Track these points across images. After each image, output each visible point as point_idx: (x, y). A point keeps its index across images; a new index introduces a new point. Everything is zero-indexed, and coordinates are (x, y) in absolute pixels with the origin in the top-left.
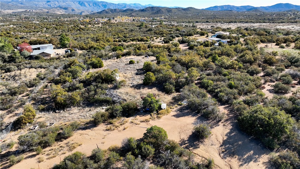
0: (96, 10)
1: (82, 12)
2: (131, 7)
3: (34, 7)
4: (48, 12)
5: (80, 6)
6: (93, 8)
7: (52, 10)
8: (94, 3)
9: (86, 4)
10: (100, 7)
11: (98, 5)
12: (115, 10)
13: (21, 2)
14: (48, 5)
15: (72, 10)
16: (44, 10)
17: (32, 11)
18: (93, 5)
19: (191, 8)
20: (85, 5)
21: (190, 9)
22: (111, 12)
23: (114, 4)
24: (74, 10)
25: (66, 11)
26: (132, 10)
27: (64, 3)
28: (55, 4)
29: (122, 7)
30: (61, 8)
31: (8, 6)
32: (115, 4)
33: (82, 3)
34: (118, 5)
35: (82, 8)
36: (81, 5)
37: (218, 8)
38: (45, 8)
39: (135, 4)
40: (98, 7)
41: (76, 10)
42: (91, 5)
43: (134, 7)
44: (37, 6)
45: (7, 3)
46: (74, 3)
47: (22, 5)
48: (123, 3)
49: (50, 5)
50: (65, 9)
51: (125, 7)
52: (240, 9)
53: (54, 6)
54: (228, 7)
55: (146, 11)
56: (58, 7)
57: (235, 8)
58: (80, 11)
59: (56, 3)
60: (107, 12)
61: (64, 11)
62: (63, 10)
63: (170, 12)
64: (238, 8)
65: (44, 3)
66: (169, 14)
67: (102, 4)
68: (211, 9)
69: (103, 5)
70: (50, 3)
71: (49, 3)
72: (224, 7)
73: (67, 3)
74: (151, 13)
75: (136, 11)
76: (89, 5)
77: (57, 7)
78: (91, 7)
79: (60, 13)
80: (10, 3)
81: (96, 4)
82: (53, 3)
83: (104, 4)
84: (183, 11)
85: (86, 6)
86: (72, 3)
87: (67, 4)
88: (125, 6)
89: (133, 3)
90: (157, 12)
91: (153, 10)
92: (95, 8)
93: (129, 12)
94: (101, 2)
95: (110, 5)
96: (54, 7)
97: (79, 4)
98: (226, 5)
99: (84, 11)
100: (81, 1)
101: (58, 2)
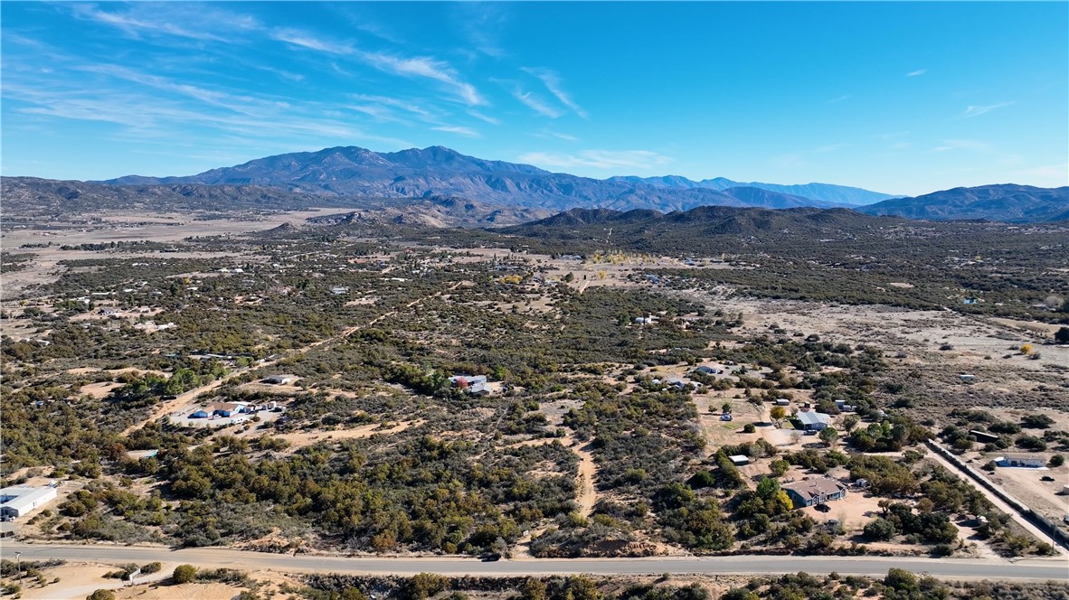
1: (495, 213)
2: (653, 189)
3: (361, 197)
4: (400, 220)
5: (489, 189)
6: (530, 195)
7: (410, 209)
8: (533, 181)
9: (508, 182)
10: (551, 191)
11: (546, 186)
12: (596, 213)
13: (325, 183)
14: (398, 190)
15: (466, 206)
16: (389, 209)
18: (531, 187)
20: (504, 188)
21: (834, 215)
22: (583, 219)
23: (595, 181)
24: (472, 206)
25: (448, 209)
26: (648, 213)
27: (444, 183)
28: (417, 187)
30: (434, 198)
31: (294, 198)
32: (601, 182)
33: (498, 180)
35: (495, 200)
36: (493, 186)
37: (968, 194)
38: (390, 201)
40: (545, 191)
41: (478, 208)
42: (522, 187)
43: (663, 191)
44: (368, 193)
45: (289, 186)
46: (472, 180)
47: (330, 195)
49: (404, 189)
50: (448, 202)
51: (632, 191)
52: (1054, 199)
53: (415, 193)
54: (1007, 192)
56: (426, 197)
57: (1034, 196)
58: (489, 210)
59: (422, 181)
60: (570, 222)
61: (445, 209)
63: (763, 227)
64: (1045, 195)
65: (387, 183)
66: (757, 237)
67: (560, 181)
68: (940, 198)
69: (561, 186)
70: (405, 182)
71: (399, 184)
72: (991, 192)
73: (452, 181)
74: (702, 229)
75: (659, 219)
76: (518, 185)
77: (422, 198)
78: (522, 193)
79: (433, 221)
80: (298, 186)
81: (539, 184)
82: (411, 181)
83: (564, 181)
84: (808, 222)
85: (507, 190)
86: (469, 181)
87: (451, 184)
88: (634, 185)
89: (662, 175)
92: (535, 195)
94: (557, 175)
96: (414, 199)
97: (487, 182)
99: (501, 208)
100: (495, 175)
101: (426, 178)
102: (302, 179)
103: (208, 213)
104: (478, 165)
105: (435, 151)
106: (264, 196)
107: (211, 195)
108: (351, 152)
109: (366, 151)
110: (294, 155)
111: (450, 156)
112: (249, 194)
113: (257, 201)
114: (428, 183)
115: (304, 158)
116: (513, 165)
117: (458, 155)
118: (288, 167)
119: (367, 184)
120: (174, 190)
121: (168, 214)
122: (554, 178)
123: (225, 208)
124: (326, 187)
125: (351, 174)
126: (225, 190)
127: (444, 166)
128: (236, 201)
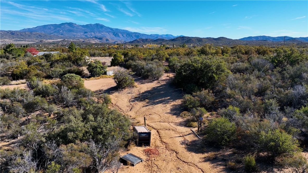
0: (129, 40)
1: (115, 42)
2: (163, 37)
3: (73, 37)
4: (84, 41)
5: (114, 36)
6: (127, 38)
7: (87, 40)
8: (127, 34)
9: (120, 34)
10: (133, 37)
11: (131, 36)
12: (146, 40)
13: (62, 33)
14: (85, 36)
15: (106, 40)
16: (81, 40)
17: (70, 40)
18: (127, 36)
19: (223, 37)
20: (119, 36)
21: (221, 39)
22: (143, 42)
23: (146, 35)
24: (108, 40)
25: (100, 41)
26: (163, 40)
27: (100, 34)
28: (91, 35)
29: (154, 37)
30: (96, 38)
31: (50, 36)
32: (148, 35)
33: (116, 34)
34: (151, 35)
35: (116, 39)
36: (115, 35)
37: (253, 38)
38: (82, 38)
39: (167, 34)
40: (131, 37)
41: (110, 41)
42: (124, 36)
43: (166, 38)
44: (75, 36)
45: (49, 34)
46: (109, 33)
47: (62, 36)
48: (155, 34)
49: (87, 36)
50: (100, 39)
51: (157, 38)
52: (277, 40)
53: (90, 36)
54: (263, 38)
55: (176, 40)
56: (94, 37)
57: (271, 39)
58: (114, 41)
59: (93, 33)
60: (138, 42)
61: (99, 40)
62: (97, 40)
63: (200, 42)
64: (274, 38)
65: (82, 34)
66: (199, 43)
67: (135, 34)
68: (245, 39)
69: (135, 36)
70: (87, 33)
71: (86, 34)
72: (259, 38)
73: (102, 34)
74: (181, 42)
75: (167, 41)
76: (123, 35)
77: (92, 38)
78: (124, 38)
79: (95, 43)
80: (52, 34)
81: (129, 35)
82: (90, 33)
83: (137, 35)
84: (214, 41)
85: (119, 37)
86: (107, 33)
87: (102, 35)
88: (157, 36)
89: (165, 34)
90: (188, 41)
91: (184, 40)
92: (128, 39)
93: (160, 42)
94: (134, 33)
95: (143, 36)
96: (90, 38)
97: (113, 34)
98: (261, 36)
99: (117, 41)
100: (116, 32)
101: (94, 32)
102: (54, 32)
103: (18, 39)
104: (111, 29)
105: (97, 25)
106: (40, 36)
107: (21, 35)
108: (70, 24)
109: (75, 24)
110: (52, 25)
111: (102, 26)
112: (35, 35)
113: (37, 37)
114: (95, 34)
115: (55, 26)
116: (121, 30)
117: (104, 26)
118: (50, 28)
119: (75, 34)
120: (8, 33)
121: (4, 39)
122: (134, 34)
123: (25, 38)
124: (62, 34)
125: (70, 31)
126: (26, 33)
127: (100, 29)
128: (30, 37)
